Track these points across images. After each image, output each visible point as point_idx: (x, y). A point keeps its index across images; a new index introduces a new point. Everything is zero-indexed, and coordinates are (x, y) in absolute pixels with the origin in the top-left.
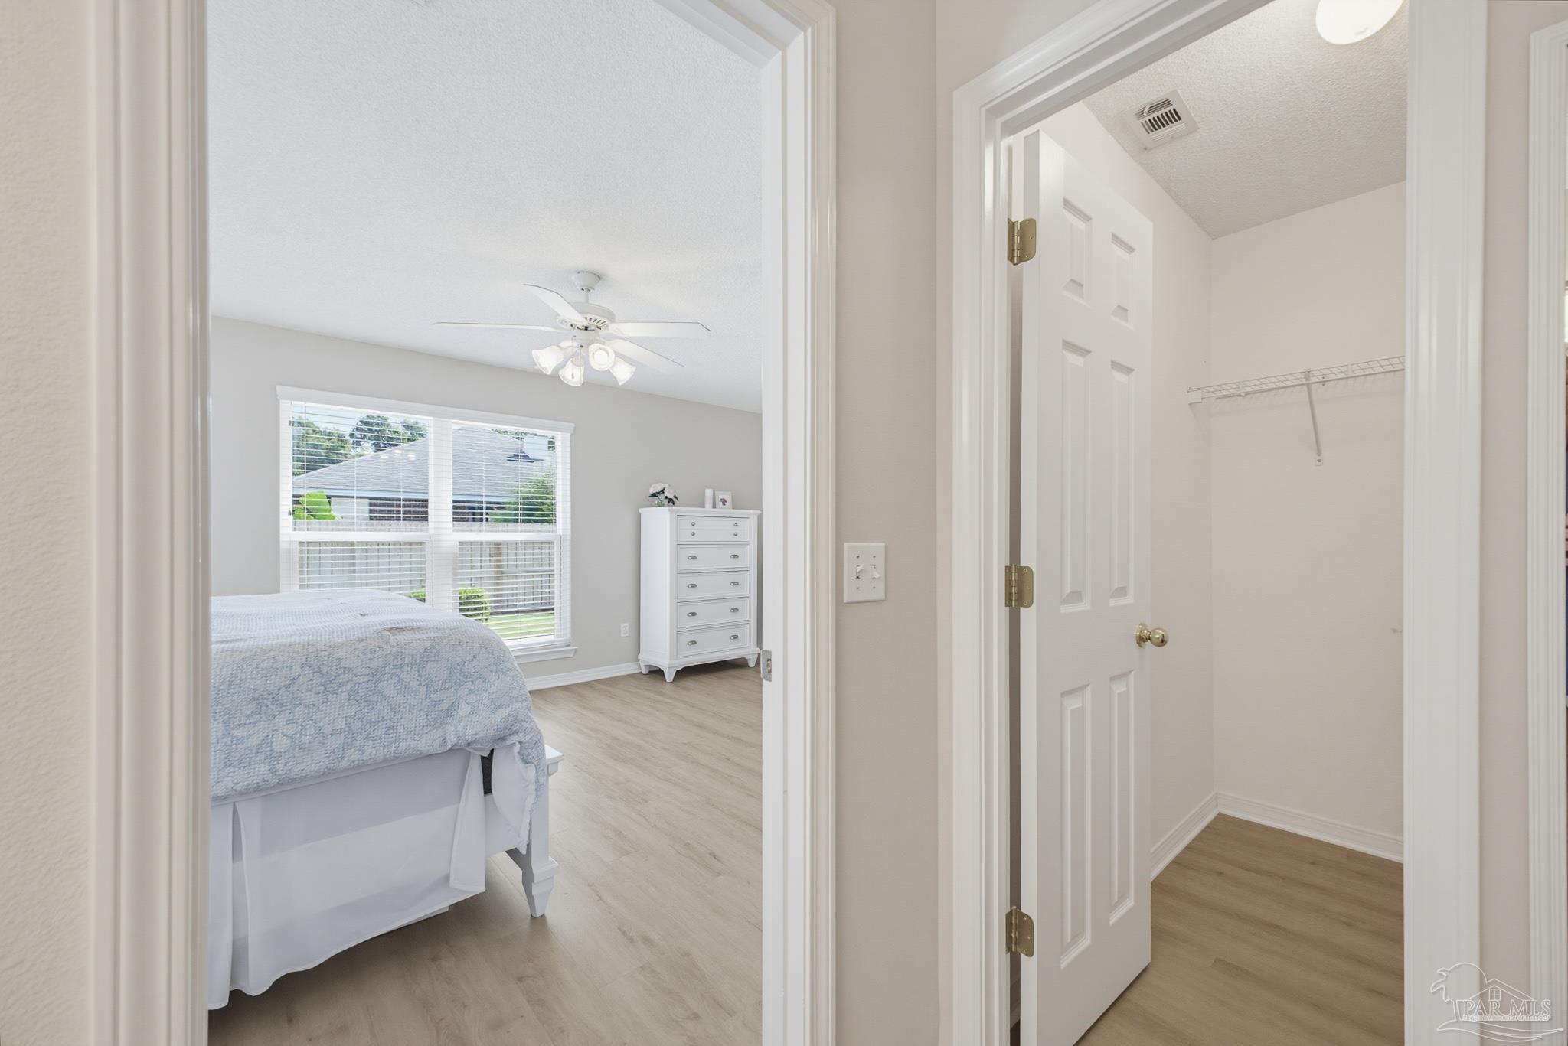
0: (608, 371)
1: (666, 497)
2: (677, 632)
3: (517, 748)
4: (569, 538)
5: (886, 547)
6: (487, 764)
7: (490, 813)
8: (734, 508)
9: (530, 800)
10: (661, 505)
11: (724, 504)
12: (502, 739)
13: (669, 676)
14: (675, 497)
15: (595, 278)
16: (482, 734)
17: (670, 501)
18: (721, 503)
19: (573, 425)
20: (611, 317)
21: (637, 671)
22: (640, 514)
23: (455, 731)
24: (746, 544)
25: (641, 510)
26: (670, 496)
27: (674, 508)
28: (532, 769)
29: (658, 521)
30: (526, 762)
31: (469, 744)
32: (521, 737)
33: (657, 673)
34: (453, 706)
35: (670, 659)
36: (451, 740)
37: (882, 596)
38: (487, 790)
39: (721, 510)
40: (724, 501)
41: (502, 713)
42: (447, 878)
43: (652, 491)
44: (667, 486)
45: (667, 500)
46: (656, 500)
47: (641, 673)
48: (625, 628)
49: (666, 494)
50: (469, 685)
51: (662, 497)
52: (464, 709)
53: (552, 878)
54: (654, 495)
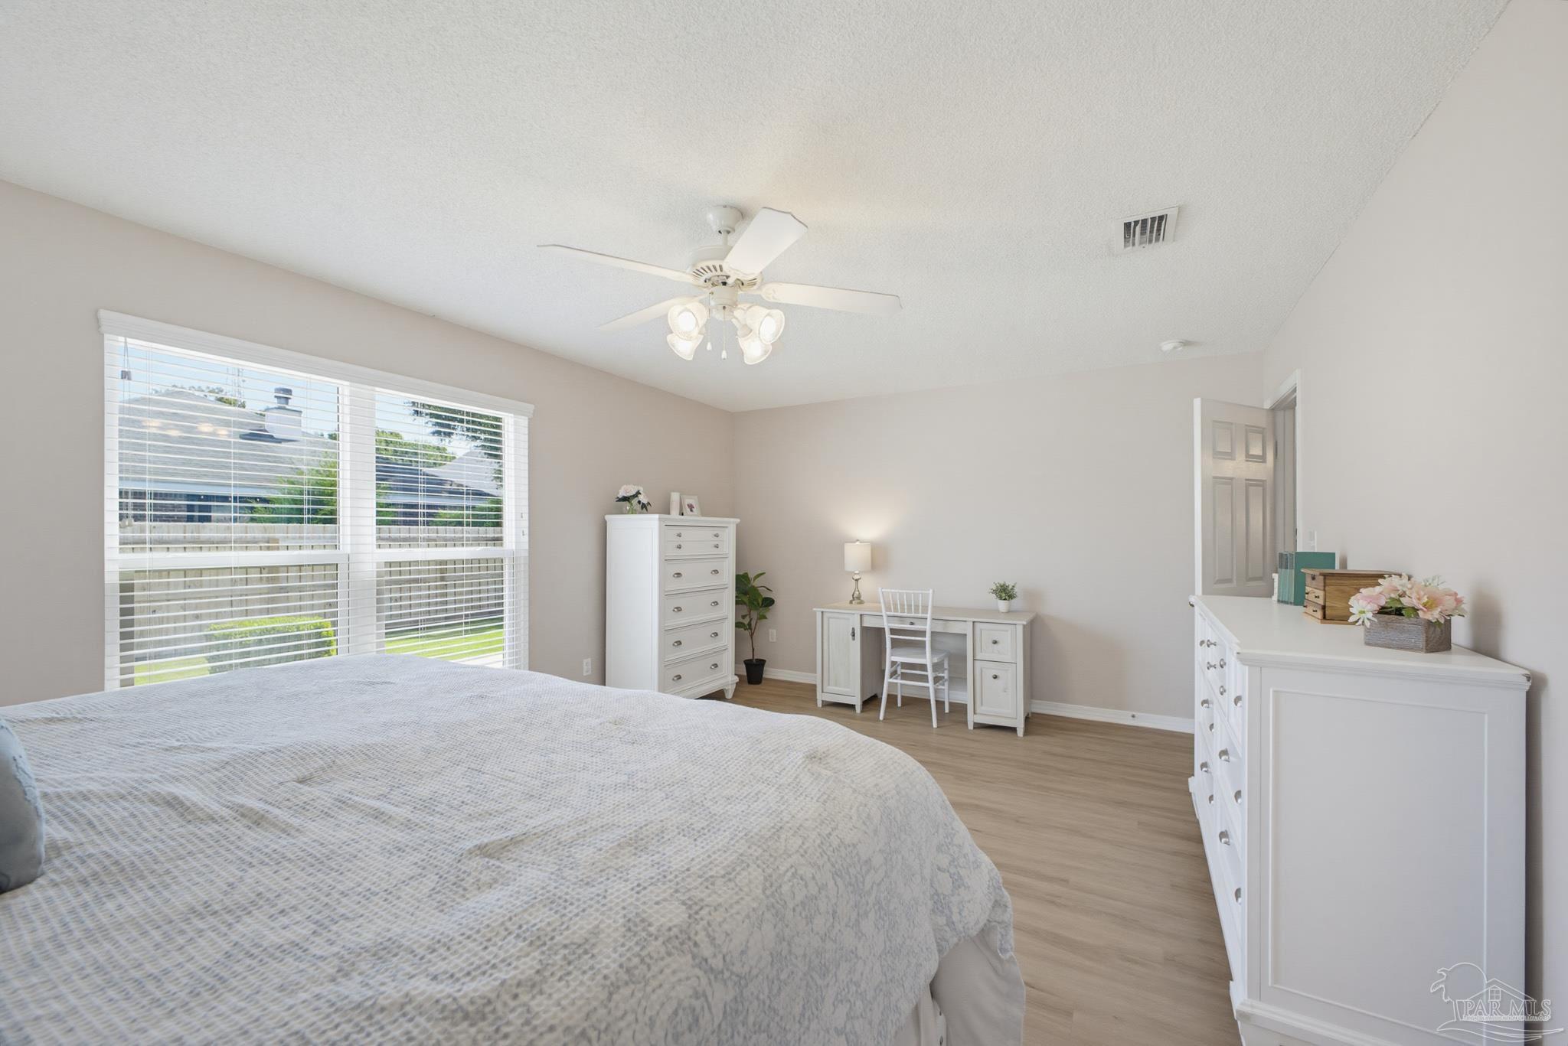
1: (639, 502)
8: (703, 514)
10: (633, 512)
11: (691, 511)
14: (650, 502)
17: (644, 506)
18: (689, 510)
22: (605, 523)
24: (725, 557)
25: (607, 517)
26: (644, 501)
27: (646, 515)
39: (690, 518)
40: (691, 507)
43: (622, 494)
44: (643, 489)
45: (639, 506)
46: (627, 505)
49: (641, 498)
51: (634, 501)
54: (626, 499)
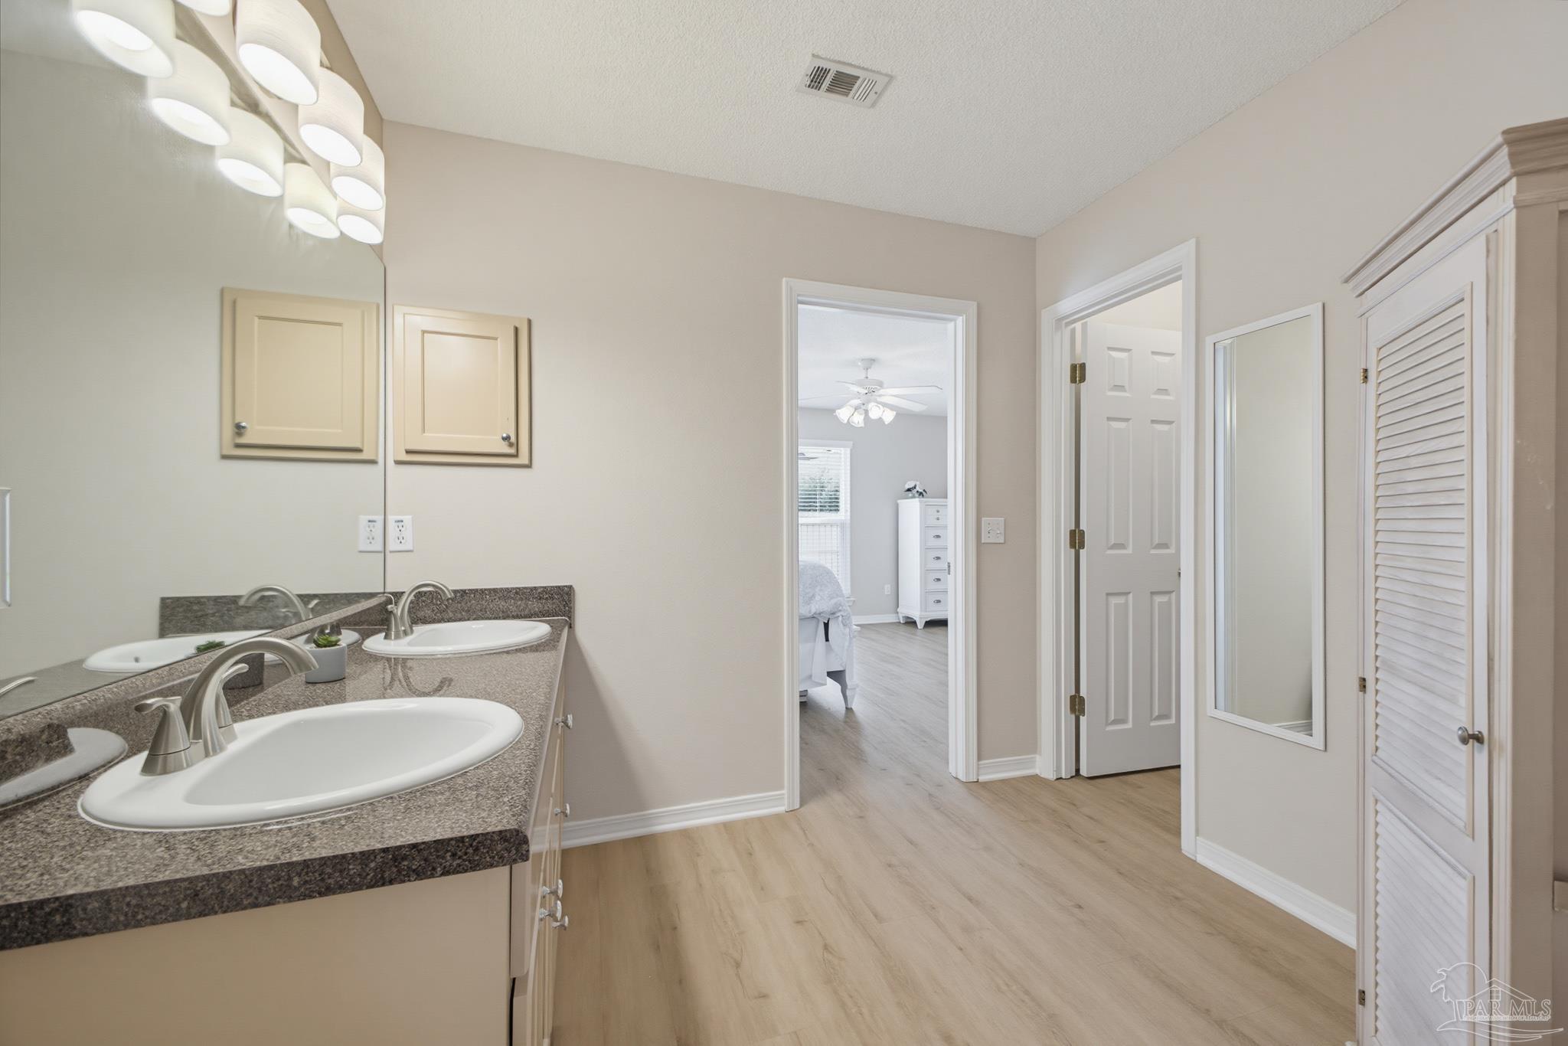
0: (880, 418)
1: (918, 492)
2: (926, 593)
3: (840, 618)
4: (849, 522)
5: (1005, 520)
6: (826, 626)
7: (829, 650)
9: (847, 644)
10: (914, 497)
12: (834, 614)
13: (920, 625)
14: (924, 490)
15: (871, 362)
16: (826, 609)
17: (921, 494)
19: (852, 443)
20: (881, 385)
21: (898, 621)
22: (898, 504)
23: (814, 608)
25: (899, 501)
26: (920, 491)
27: (922, 499)
28: (847, 630)
29: (912, 508)
30: (844, 625)
31: (820, 614)
32: (842, 613)
33: (911, 623)
34: (813, 596)
35: (921, 611)
36: (813, 611)
37: (1002, 541)
38: (827, 640)
41: (833, 601)
42: (810, 677)
43: (907, 487)
44: (918, 483)
45: (918, 494)
46: (910, 494)
47: (900, 622)
48: (888, 589)
49: (918, 488)
50: (818, 588)
51: (914, 491)
52: (818, 598)
53: (855, 689)
54: (909, 490)
